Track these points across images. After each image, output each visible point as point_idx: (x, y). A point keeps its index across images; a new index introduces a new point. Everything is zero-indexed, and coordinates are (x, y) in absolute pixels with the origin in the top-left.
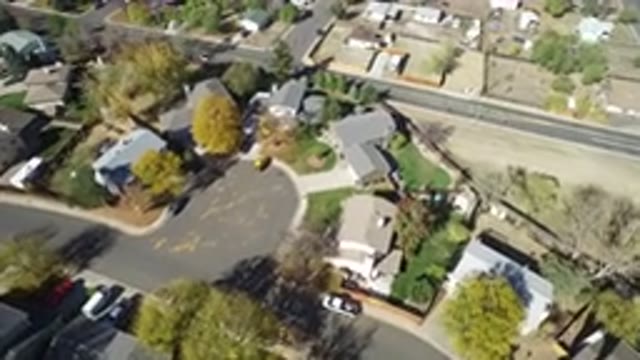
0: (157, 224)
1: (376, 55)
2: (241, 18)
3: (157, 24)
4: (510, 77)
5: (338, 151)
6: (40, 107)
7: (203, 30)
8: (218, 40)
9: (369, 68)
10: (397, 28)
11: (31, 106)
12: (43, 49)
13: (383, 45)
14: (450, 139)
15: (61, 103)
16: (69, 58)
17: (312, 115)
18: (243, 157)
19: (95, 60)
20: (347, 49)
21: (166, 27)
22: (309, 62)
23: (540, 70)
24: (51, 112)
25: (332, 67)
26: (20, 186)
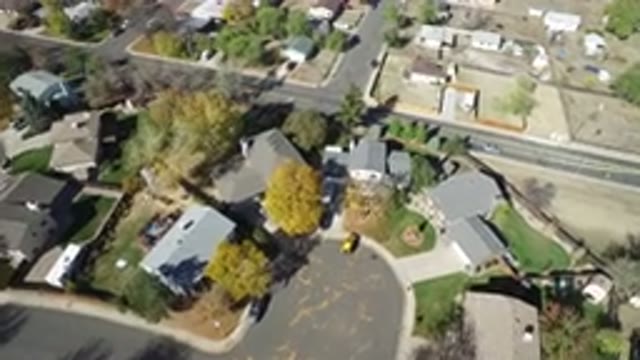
0: (237, 335)
1: (443, 91)
2: (285, 47)
3: (188, 55)
4: (594, 117)
5: (436, 224)
6: (67, 169)
7: (243, 61)
8: (261, 74)
9: (440, 110)
10: (459, 57)
11: (57, 169)
12: (65, 93)
13: (448, 79)
14: (554, 202)
15: (92, 164)
16: (93, 102)
17: (400, 179)
18: (325, 235)
19: (123, 102)
20: (410, 84)
21: (199, 58)
22: (371, 102)
23: (623, 106)
24: (82, 176)
25: (399, 108)
26: (58, 284)
